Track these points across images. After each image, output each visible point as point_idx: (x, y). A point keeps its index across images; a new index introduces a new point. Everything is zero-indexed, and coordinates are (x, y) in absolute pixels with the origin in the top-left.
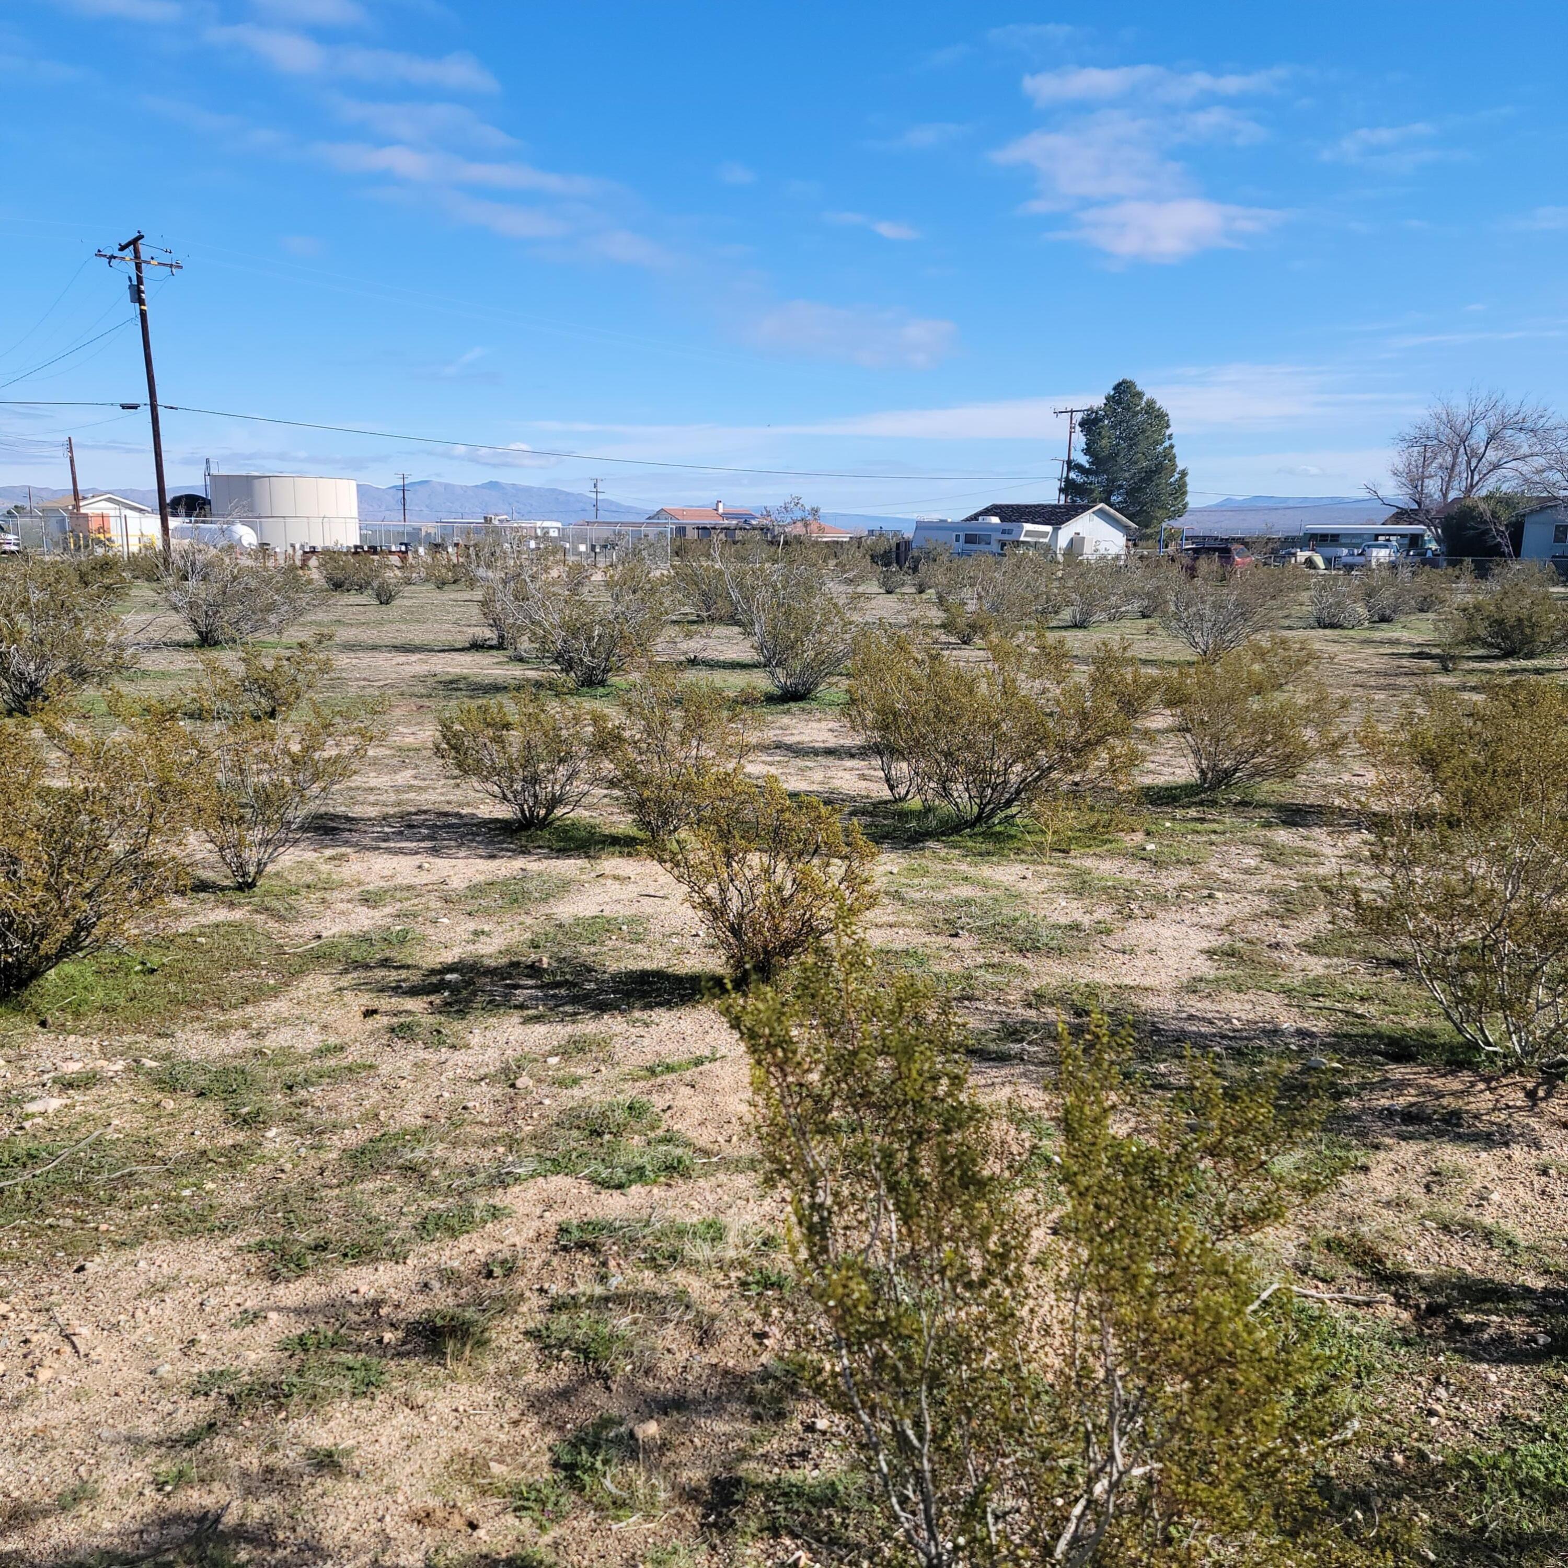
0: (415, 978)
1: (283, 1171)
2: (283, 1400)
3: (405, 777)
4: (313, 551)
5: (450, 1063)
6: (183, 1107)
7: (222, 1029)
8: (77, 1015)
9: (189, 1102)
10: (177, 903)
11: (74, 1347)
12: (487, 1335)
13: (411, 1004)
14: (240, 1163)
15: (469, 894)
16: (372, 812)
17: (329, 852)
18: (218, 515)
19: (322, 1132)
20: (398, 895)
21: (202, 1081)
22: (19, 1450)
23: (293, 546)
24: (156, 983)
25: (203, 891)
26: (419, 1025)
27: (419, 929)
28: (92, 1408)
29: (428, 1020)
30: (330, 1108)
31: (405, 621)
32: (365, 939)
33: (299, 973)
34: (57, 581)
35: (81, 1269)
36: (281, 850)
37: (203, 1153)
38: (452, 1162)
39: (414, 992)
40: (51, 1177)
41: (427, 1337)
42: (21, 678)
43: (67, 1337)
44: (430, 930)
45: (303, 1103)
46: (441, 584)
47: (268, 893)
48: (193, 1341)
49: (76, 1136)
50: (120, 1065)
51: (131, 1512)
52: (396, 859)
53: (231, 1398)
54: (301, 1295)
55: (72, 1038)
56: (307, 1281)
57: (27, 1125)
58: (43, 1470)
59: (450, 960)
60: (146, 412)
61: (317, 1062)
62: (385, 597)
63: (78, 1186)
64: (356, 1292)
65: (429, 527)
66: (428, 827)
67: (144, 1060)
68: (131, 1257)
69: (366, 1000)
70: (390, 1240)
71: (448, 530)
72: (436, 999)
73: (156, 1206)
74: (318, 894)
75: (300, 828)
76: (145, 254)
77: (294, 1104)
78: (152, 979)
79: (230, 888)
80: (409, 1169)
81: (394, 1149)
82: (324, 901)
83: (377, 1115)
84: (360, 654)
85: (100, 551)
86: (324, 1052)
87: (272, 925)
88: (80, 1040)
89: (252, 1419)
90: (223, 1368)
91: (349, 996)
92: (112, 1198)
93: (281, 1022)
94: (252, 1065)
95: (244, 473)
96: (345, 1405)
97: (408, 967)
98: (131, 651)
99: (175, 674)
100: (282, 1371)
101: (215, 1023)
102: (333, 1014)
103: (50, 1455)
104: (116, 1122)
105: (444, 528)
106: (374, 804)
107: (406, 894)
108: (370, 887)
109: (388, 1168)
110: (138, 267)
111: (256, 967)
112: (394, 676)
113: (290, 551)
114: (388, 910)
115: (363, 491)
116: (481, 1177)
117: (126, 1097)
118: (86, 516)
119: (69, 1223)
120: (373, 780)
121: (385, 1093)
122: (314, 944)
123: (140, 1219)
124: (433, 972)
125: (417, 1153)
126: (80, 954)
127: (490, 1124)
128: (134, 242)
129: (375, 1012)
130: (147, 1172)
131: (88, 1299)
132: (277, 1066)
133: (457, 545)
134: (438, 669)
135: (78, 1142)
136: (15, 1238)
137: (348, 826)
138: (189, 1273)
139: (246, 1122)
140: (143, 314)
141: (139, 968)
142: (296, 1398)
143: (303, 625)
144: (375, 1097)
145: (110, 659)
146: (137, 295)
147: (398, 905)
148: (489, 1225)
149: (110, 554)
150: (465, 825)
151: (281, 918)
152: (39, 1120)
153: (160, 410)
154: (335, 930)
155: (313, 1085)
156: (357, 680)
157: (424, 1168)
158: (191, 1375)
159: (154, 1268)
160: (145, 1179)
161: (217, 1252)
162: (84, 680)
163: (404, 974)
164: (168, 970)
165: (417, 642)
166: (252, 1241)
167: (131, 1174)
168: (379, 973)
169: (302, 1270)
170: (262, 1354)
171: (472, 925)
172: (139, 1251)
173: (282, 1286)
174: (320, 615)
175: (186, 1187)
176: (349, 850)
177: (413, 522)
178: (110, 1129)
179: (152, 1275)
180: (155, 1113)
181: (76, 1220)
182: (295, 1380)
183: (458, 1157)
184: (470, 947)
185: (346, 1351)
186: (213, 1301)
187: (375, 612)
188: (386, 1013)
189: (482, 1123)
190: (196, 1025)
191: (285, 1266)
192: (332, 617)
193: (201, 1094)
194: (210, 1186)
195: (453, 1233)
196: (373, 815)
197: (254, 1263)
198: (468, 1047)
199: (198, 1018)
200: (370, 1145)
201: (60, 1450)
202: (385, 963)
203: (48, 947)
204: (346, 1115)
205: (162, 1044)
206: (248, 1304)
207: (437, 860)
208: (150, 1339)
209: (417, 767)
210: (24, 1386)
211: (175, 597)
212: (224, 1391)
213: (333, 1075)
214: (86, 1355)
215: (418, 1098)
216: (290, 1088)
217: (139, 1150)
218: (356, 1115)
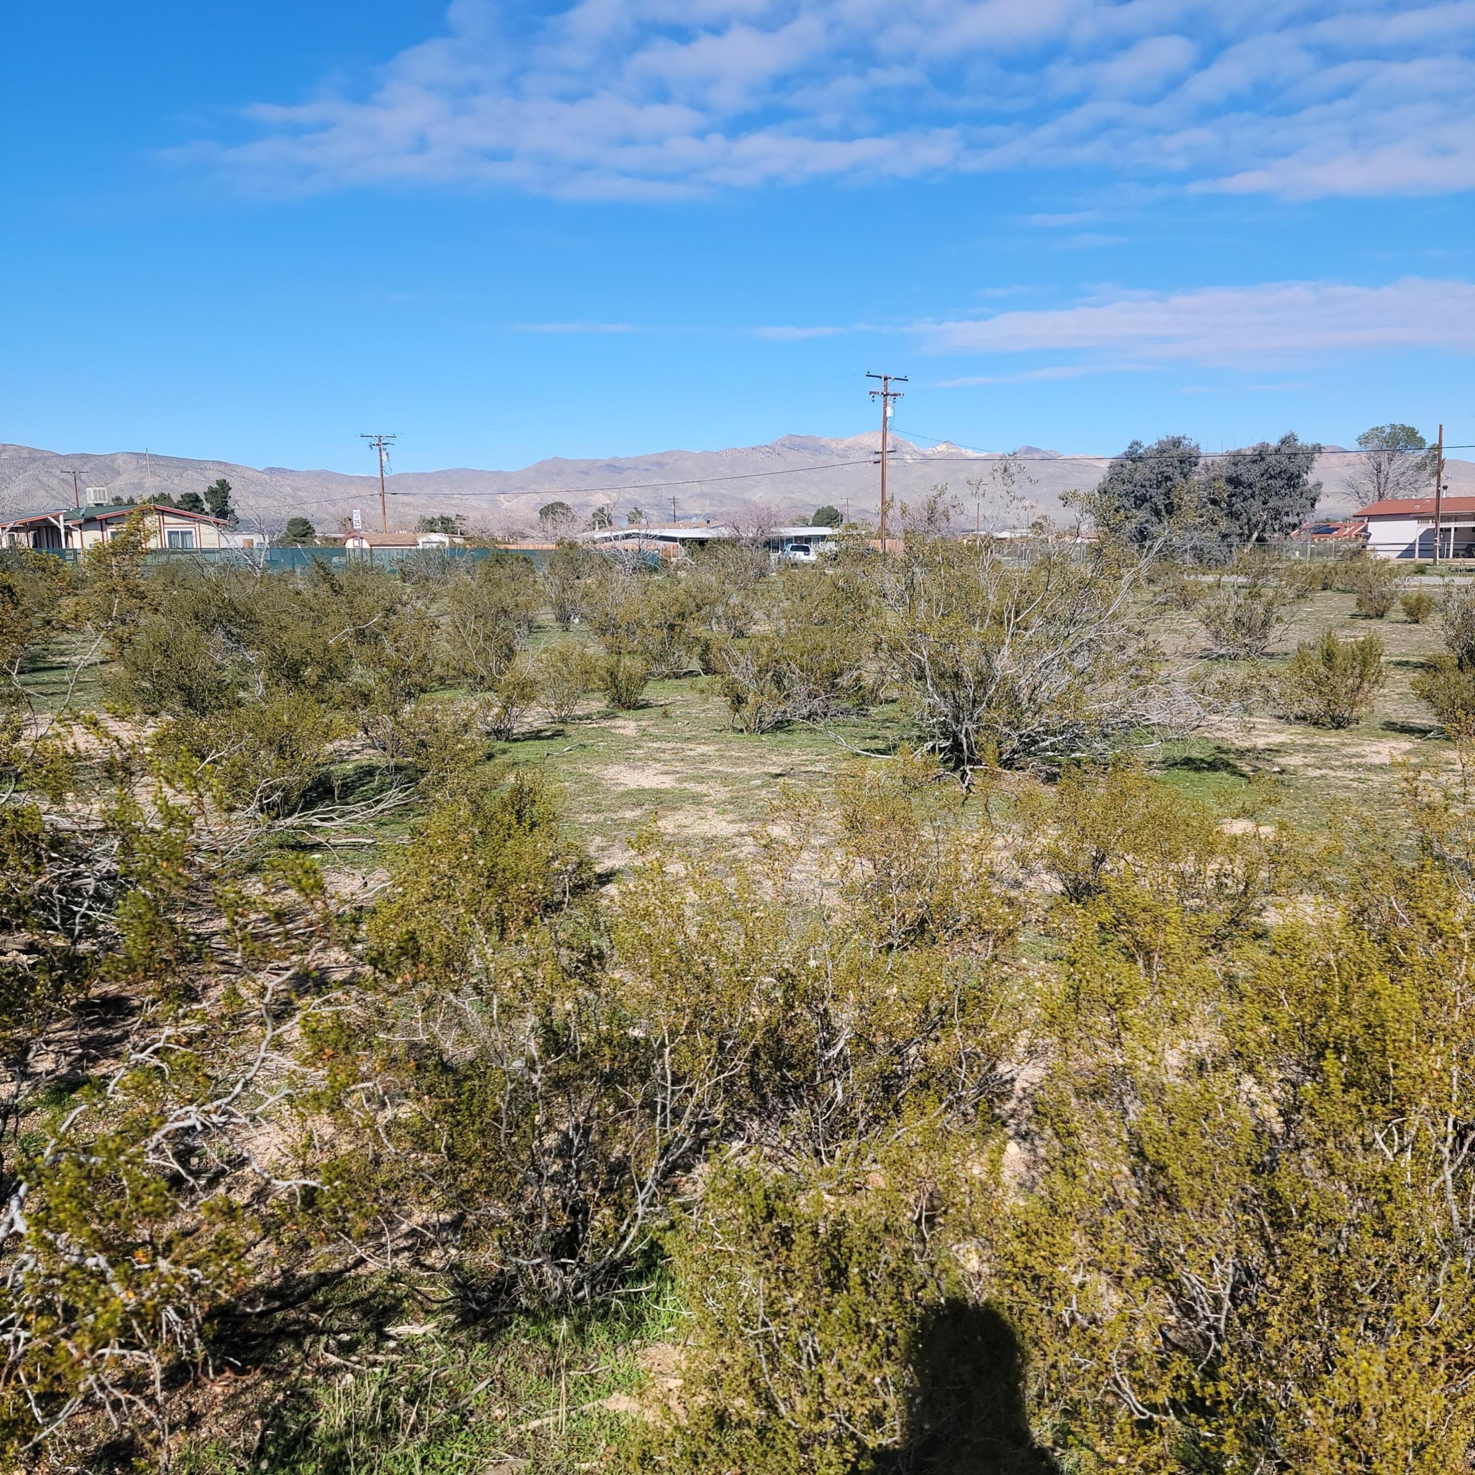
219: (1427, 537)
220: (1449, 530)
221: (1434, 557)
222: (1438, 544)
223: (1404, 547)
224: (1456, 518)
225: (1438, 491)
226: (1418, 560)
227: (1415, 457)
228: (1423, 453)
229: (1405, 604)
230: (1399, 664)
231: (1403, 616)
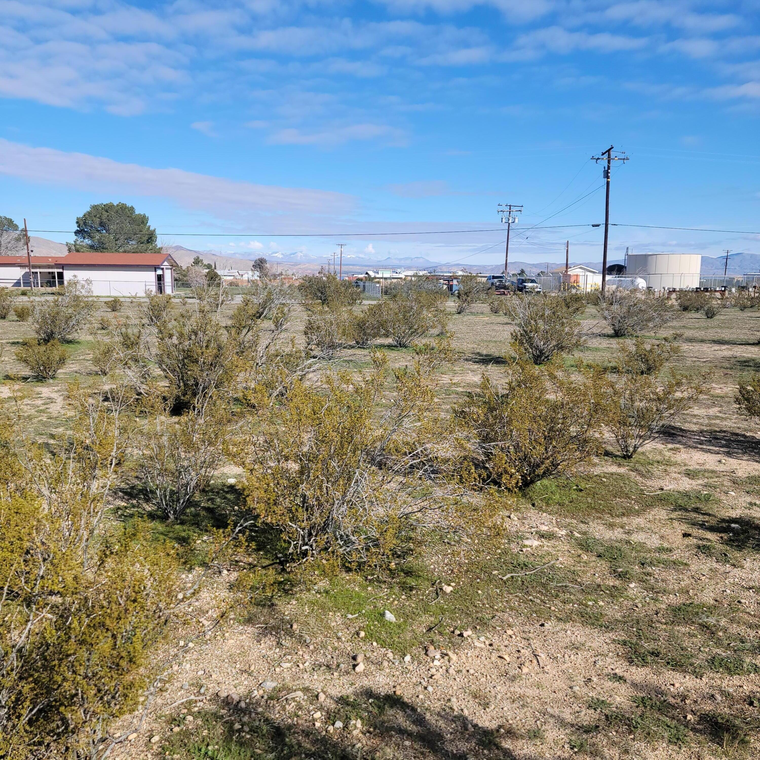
0: (713, 522)
1: (637, 607)
2: (632, 729)
3: (714, 411)
4: (674, 290)
5: (731, 574)
6: (591, 560)
7: (611, 526)
8: (548, 504)
9: (594, 558)
10: (596, 460)
11: (538, 662)
12: (747, 738)
13: (709, 535)
14: (616, 596)
15: (748, 481)
16: (695, 428)
17: (670, 446)
18: (629, 274)
19: (658, 592)
20: (706, 475)
21: (601, 550)
22: (513, 701)
23: (664, 288)
24: (582, 497)
25: (607, 456)
26: (714, 548)
27: (717, 495)
28: (544, 694)
29: (719, 546)
30: (663, 581)
31: (721, 328)
32: (686, 495)
33: (651, 506)
34: (557, 306)
35: (542, 625)
36: (647, 442)
37: (599, 586)
38: (730, 630)
39: (712, 529)
40: (533, 577)
41: (712, 725)
42: (537, 348)
43: (535, 655)
44: (723, 497)
45: (649, 574)
46: (743, 308)
47: (638, 462)
48: (590, 679)
49: (544, 561)
50: (564, 532)
51: (558, 754)
52: (706, 455)
53: (607, 716)
54: (644, 676)
55: (545, 514)
56: (646, 670)
57: (524, 550)
58: (522, 716)
59: (734, 516)
60: (603, 228)
61: (657, 555)
62: (710, 314)
63: (544, 585)
64: (673, 685)
65: (739, 277)
66: (725, 440)
67: (575, 533)
68: (564, 627)
69: (685, 528)
70: (694, 664)
71: (750, 279)
72: (725, 536)
73: (576, 605)
74: (663, 467)
75: (657, 432)
76: (612, 156)
77: (644, 573)
78: (581, 494)
79: (620, 457)
80: (704, 627)
81: (697, 613)
82: (666, 470)
83: (688, 592)
84: (694, 344)
85: (574, 291)
86: (661, 550)
87: (639, 478)
88: (548, 516)
89: (617, 732)
90: (603, 699)
91: (676, 524)
92: (557, 595)
93: (640, 529)
94: (625, 547)
95: (644, 253)
96: (664, 745)
97: (709, 515)
98: (584, 338)
99: (602, 350)
100: (633, 713)
101: (608, 522)
102: (666, 531)
103: (526, 709)
104: (561, 559)
105: (748, 278)
106: (696, 424)
107: (710, 475)
108: (691, 468)
109: (693, 622)
110: (609, 162)
111: (629, 498)
112: (712, 356)
113: (662, 290)
114: (700, 482)
115: (704, 260)
116: (748, 645)
117: (566, 548)
118: (570, 275)
119: (539, 601)
120: (696, 411)
121: (693, 581)
122: (659, 492)
123: (569, 609)
124: (723, 520)
125: (710, 620)
126: (551, 477)
127: (754, 616)
128: (609, 151)
129: (689, 535)
130: (572, 587)
131: (545, 641)
132: (638, 551)
133: (755, 287)
134: (738, 354)
135: (544, 564)
136: (517, 601)
137: (681, 434)
138: (590, 644)
139: (621, 576)
140: (608, 183)
141: (575, 487)
142: (639, 731)
143: (666, 328)
144: (687, 582)
145: (575, 342)
146: (607, 175)
147: (706, 480)
148: (752, 675)
149: (578, 292)
150: (748, 442)
151: (643, 476)
152: (529, 549)
153: (610, 227)
154: (670, 487)
155: (654, 566)
156: (692, 357)
157: (714, 629)
158: (588, 696)
159: (574, 636)
160: (572, 590)
161: (603, 638)
162: (562, 350)
163: (707, 518)
164: (588, 491)
165: (726, 339)
166: (621, 638)
167: (566, 587)
168: (694, 515)
169: (645, 663)
170: (623, 700)
171: (749, 499)
172: (568, 626)
173: (634, 667)
174: (674, 323)
175: (590, 600)
176: (681, 446)
177: (730, 275)
178: (558, 562)
179: (573, 640)
180: (578, 559)
181: (542, 601)
182: (639, 720)
183: (734, 629)
184: (747, 511)
185: (667, 716)
186: (600, 663)
187: (704, 322)
188: (696, 537)
189: (749, 613)
190: (599, 521)
191: (636, 658)
192: (681, 324)
193: (599, 556)
194: (601, 603)
195: (730, 672)
196: (695, 429)
197: (621, 651)
198: (742, 567)
199: (600, 518)
200: (683, 607)
201: (529, 709)
202: (696, 510)
203: (540, 471)
204: (671, 587)
205: (583, 527)
206: (617, 671)
207: (730, 459)
208: (571, 671)
209: (721, 406)
210: (517, 672)
211: (606, 313)
212: (603, 711)
213: (667, 564)
214: (543, 668)
215: (712, 588)
216: (643, 564)
217: (570, 575)
218: (676, 588)
219: (26, 276)
220: (37, 273)
221: (31, 286)
222: (32, 280)
223: (15, 281)
224: (40, 267)
225: (28, 253)
226: (22, 288)
227: (15, 234)
228: (18, 232)
229: (16, 311)
230: (13, 343)
231: (15, 318)
